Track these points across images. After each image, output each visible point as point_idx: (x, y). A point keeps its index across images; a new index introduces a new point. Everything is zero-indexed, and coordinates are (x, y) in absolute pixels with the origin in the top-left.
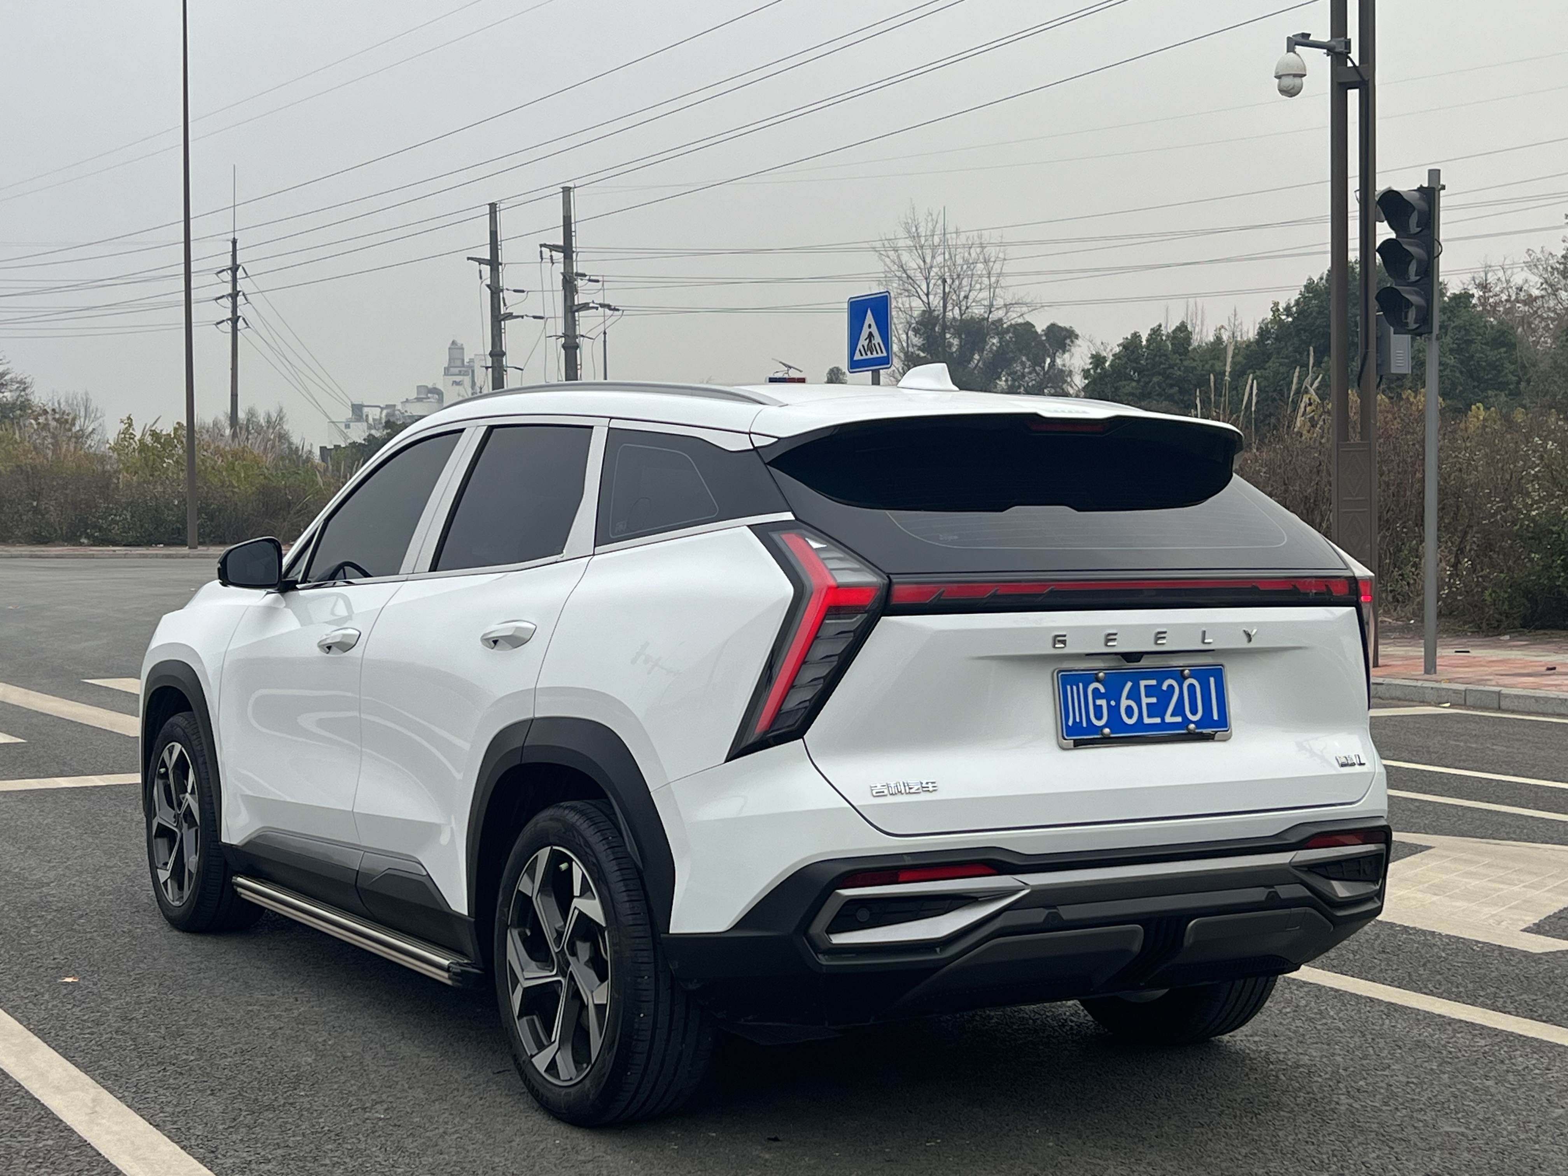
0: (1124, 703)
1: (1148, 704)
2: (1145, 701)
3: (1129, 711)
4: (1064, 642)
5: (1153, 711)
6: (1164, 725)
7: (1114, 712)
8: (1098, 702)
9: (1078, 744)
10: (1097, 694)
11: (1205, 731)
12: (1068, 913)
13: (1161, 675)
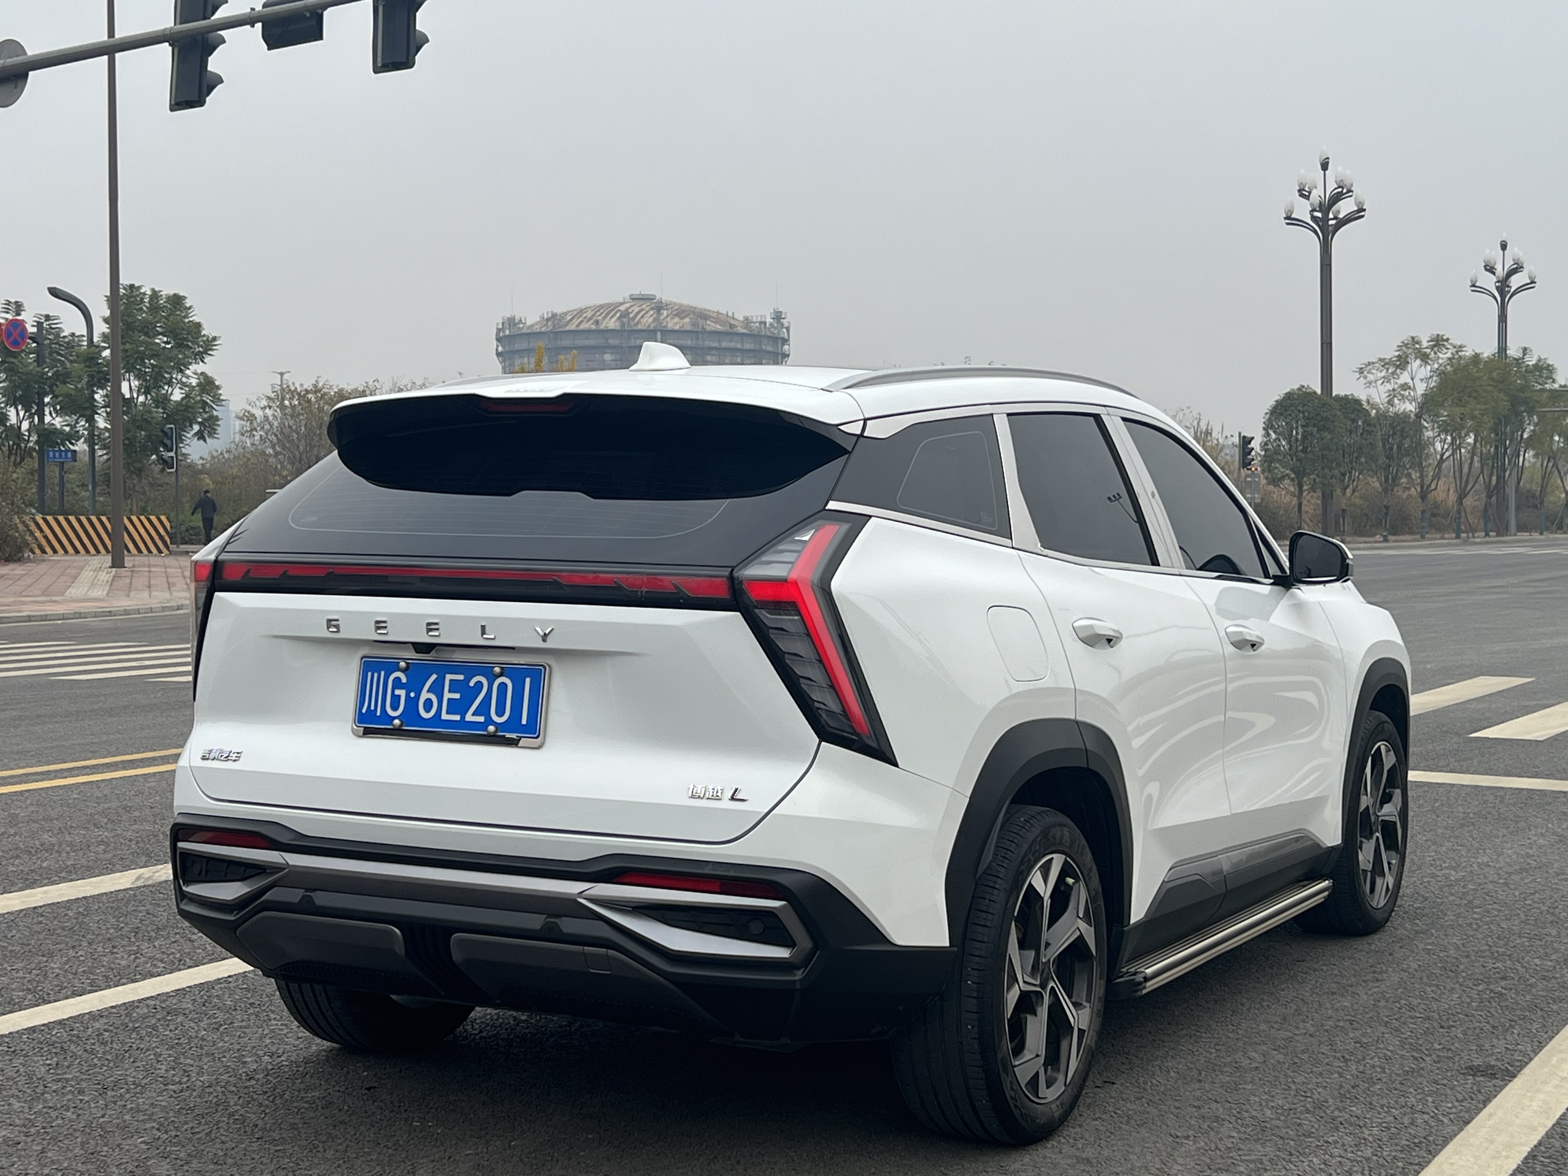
0: (425, 695)
1: (449, 699)
2: (447, 695)
3: (428, 704)
4: (337, 626)
5: (453, 708)
6: (463, 723)
7: (412, 703)
8: (397, 692)
9: (368, 732)
10: (397, 683)
11: (508, 735)
12: (321, 899)
13: (470, 670)
